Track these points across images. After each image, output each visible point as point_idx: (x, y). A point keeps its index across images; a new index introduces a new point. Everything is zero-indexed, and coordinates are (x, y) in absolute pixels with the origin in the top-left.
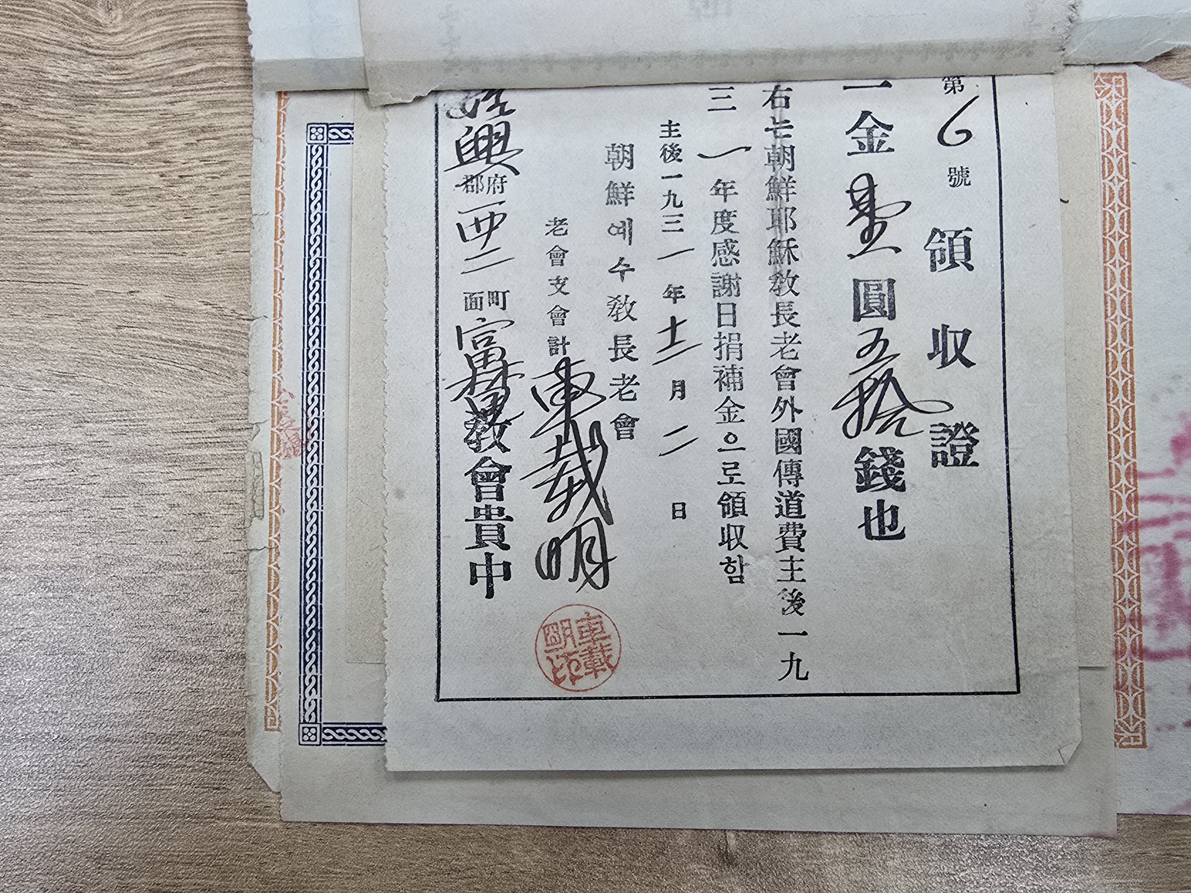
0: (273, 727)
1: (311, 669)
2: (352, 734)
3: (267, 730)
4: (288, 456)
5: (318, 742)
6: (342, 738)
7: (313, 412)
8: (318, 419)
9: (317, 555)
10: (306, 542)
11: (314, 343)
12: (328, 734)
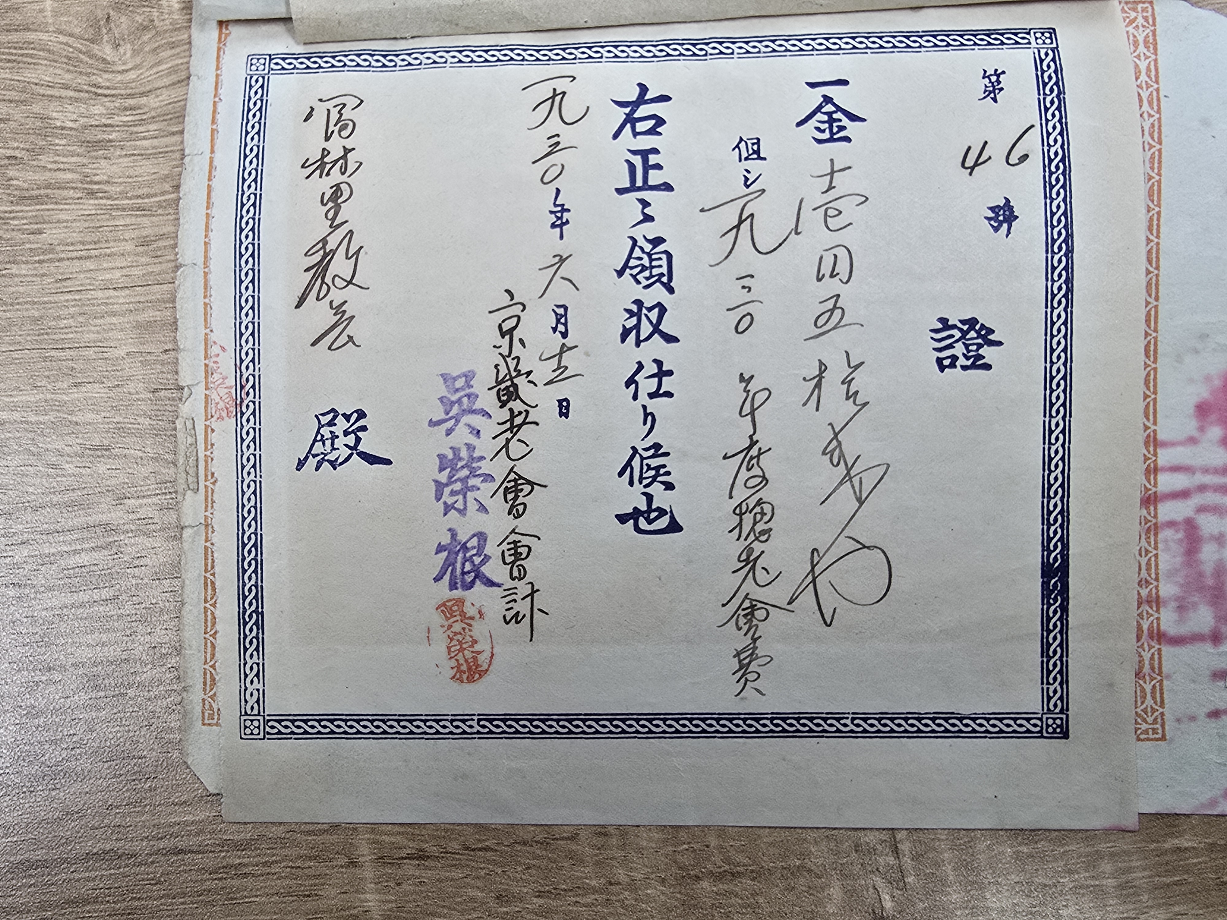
0: (211, 721)
1: (251, 656)
2: (299, 727)
3: (204, 725)
4: (221, 418)
5: (261, 736)
6: (289, 731)
7: (247, 368)
8: (254, 376)
9: (256, 529)
10: (243, 515)
11: (247, 288)
12: (272, 727)
